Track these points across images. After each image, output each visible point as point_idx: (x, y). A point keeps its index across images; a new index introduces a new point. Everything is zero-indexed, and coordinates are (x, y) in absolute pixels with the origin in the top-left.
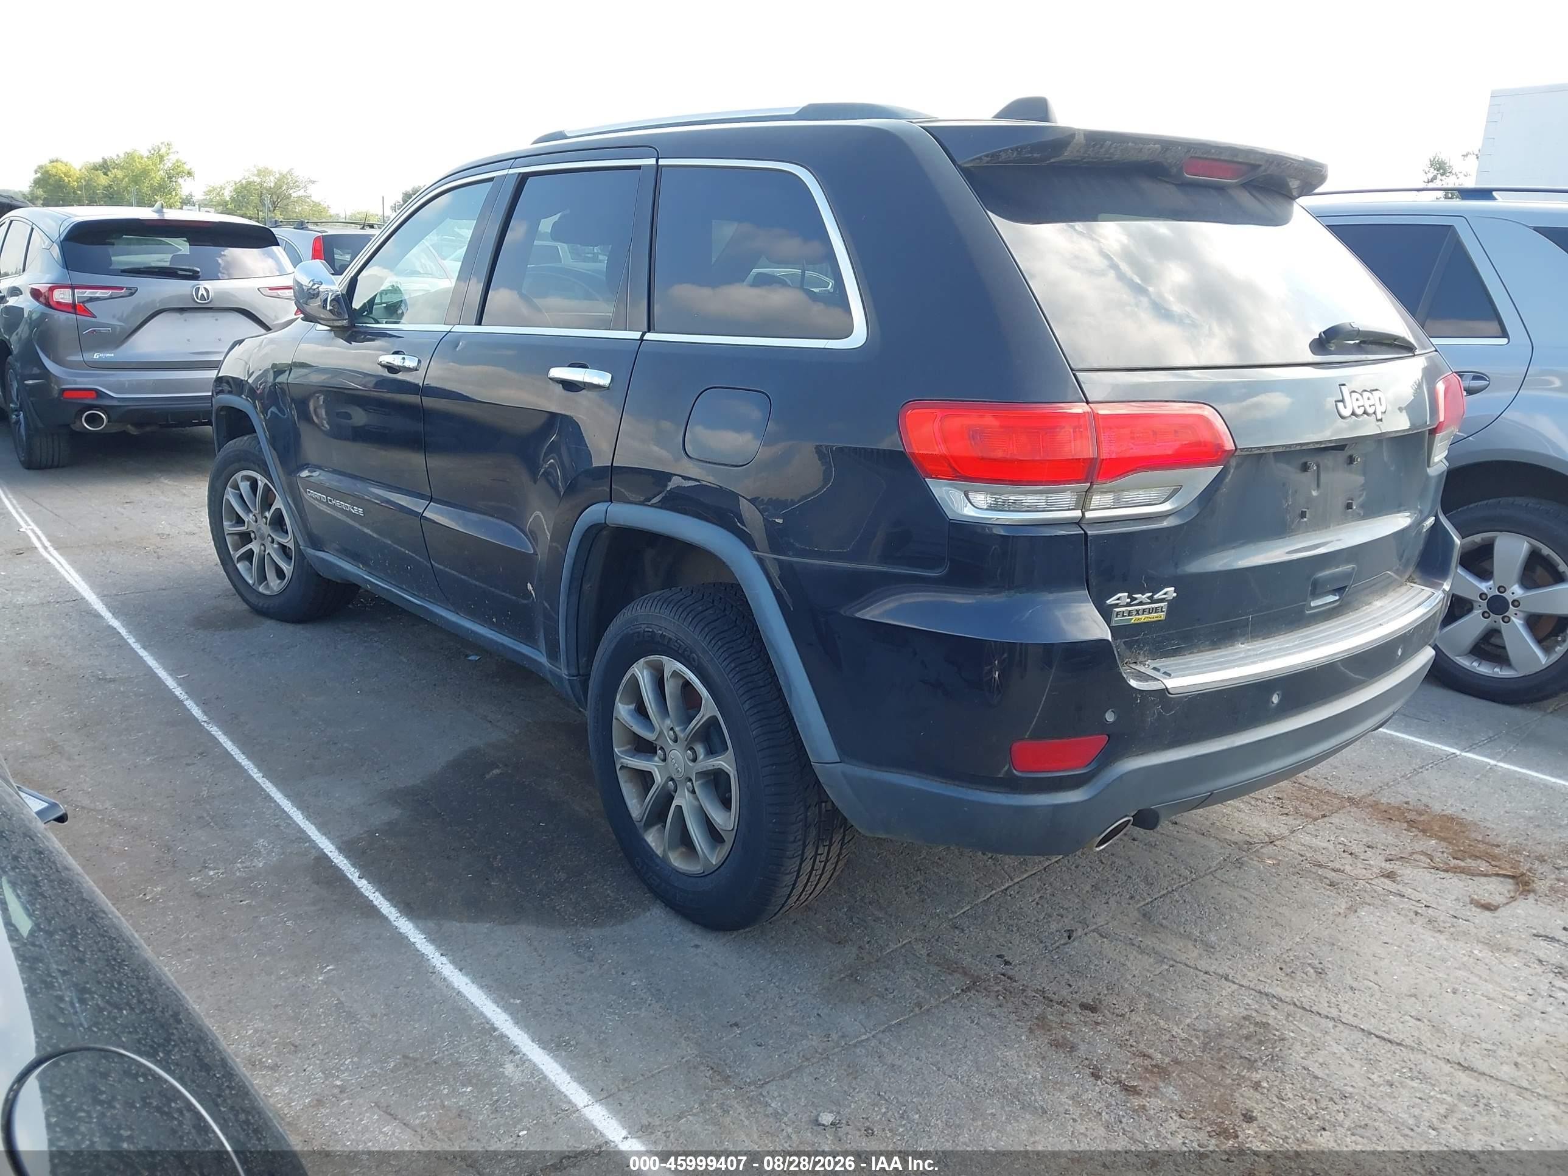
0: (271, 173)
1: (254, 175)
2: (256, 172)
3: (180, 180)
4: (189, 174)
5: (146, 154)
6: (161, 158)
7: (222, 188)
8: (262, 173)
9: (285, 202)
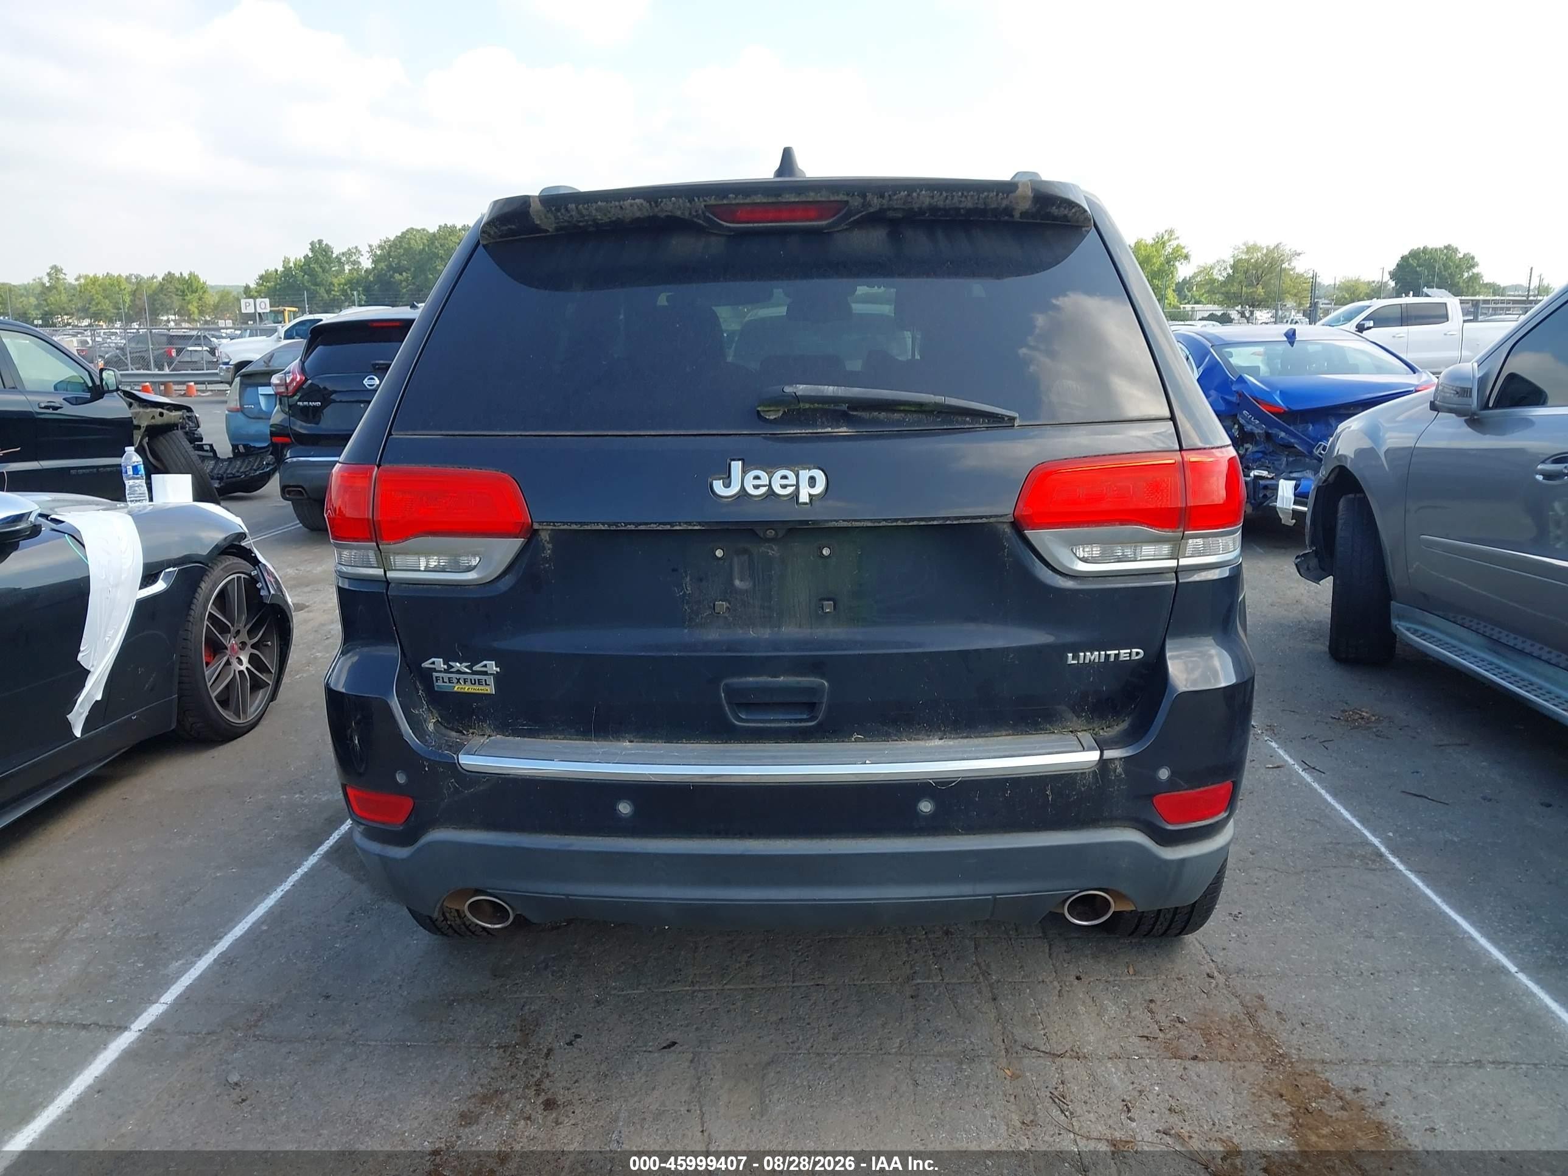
0: (1259, 249)
1: (1243, 252)
2: (1245, 250)
3: (1177, 264)
4: (1186, 257)
5: (1150, 241)
6: (1164, 243)
7: (1212, 268)
8: (1250, 250)
9: (1268, 276)
